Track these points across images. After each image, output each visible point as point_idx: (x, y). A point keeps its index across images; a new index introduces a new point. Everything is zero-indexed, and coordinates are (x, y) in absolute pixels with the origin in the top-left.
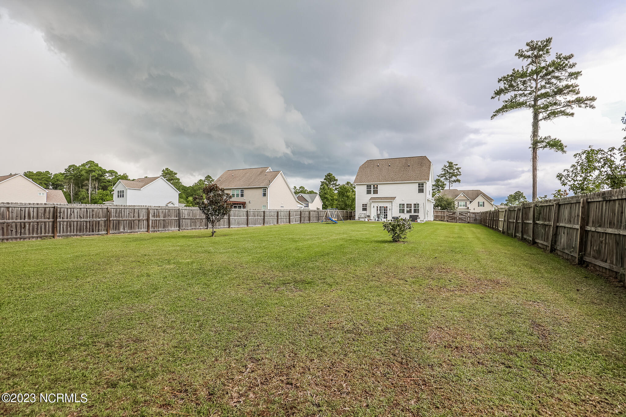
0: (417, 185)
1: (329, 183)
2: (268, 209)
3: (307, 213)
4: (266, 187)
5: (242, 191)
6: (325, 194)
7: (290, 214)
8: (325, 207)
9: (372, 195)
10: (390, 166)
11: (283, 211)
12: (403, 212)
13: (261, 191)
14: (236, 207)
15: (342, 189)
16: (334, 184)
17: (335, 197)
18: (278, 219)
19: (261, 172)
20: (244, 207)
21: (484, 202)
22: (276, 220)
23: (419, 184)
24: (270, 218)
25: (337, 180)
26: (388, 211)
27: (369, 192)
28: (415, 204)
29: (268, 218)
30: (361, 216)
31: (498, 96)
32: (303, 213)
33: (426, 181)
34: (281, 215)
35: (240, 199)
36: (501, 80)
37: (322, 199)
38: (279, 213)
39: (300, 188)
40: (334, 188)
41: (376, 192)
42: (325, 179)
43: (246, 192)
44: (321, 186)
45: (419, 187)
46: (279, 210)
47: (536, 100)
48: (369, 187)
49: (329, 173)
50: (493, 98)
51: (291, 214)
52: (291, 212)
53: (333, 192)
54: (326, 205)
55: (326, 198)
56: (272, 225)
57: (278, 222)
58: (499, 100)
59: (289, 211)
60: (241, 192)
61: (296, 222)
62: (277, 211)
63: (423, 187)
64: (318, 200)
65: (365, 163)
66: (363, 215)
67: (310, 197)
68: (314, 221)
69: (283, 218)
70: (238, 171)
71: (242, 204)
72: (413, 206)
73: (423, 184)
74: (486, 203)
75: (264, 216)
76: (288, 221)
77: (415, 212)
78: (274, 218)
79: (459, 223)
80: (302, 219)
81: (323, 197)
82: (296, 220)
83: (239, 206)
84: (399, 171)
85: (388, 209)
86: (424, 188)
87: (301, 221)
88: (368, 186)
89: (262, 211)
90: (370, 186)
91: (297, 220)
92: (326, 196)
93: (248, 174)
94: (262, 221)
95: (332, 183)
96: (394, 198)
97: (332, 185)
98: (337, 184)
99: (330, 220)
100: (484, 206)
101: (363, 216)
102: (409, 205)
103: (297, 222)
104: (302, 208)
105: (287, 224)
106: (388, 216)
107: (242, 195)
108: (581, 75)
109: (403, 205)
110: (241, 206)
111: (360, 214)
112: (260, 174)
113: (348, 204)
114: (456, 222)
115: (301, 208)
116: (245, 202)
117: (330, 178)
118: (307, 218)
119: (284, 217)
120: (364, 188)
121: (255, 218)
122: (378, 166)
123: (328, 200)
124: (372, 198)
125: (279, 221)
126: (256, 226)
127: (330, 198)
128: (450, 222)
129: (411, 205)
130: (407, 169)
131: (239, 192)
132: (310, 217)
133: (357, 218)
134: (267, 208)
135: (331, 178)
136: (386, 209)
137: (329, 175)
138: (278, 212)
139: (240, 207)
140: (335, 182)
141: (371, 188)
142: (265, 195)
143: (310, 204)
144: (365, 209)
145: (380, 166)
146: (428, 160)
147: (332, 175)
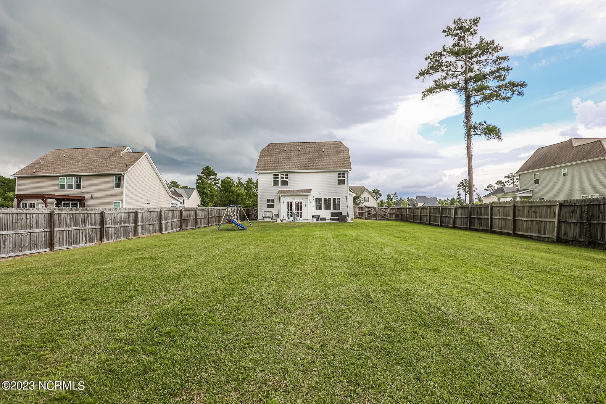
0: (336, 175)
1: (208, 177)
2: (124, 207)
3: (192, 213)
4: (121, 174)
5: (79, 179)
6: (204, 188)
7: (161, 215)
8: (204, 203)
9: (281, 187)
10: (300, 151)
11: (147, 210)
12: (320, 208)
13: (112, 181)
14: (67, 204)
15: (226, 183)
16: (213, 179)
17: (214, 193)
18: (136, 227)
19: (114, 153)
20: (82, 205)
21: (368, 197)
22: (131, 230)
23: (339, 174)
24: (118, 225)
25: (216, 174)
26: (302, 208)
27: (276, 183)
28: (335, 199)
29: (112, 226)
30: (265, 214)
31: (423, 77)
32: (184, 214)
33: (348, 170)
34: (143, 218)
35: (75, 192)
36: (428, 57)
37: (201, 194)
38: (139, 215)
39: (172, 182)
40: (213, 183)
41: (285, 183)
42: (202, 173)
43: (84, 182)
44: (198, 180)
45: (339, 177)
46: (138, 209)
47: (466, 81)
48: (276, 176)
49: (208, 167)
50: (417, 78)
51: (163, 216)
52: (163, 213)
53: (213, 187)
54: (205, 202)
55: (205, 193)
56: (122, 239)
57: (135, 233)
58: (423, 81)
59: (160, 211)
60: (77, 182)
61: (172, 229)
62: (134, 211)
63: (344, 177)
64: (195, 195)
65: (267, 146)
66: (268, 213)
67: (186, 192)
68: (201, 226)
69: (147, 223)
70: (75, 150)
71: (77, 200)
72: (332, 201)
73: (343, 174)
74: (371, 198)
75: (102, 223)
76: (157, 228)
77: (335, 209)
78: (127, 225)
79: (379, 220)
80: (184, 223)
81: (202, 193)
82: (172, 225)
83: (72, 204)
84: (312, 157)
85: (303, 205)
86: (346, 178)
87: (181, 227)
88: (274, 175)
89: (96, 211)
90: (278, 175)
91: (174, 226)
92: (205, 191)
93: (91, 155)
94: (96, 235)
95: (211, 177)
96: (310, 191)
97: (211, 179)
98: (217, 178)
99: (234, 223)
100: (369, 201)
101: (268, 215)
102: (328, 200)
103: (174, 230)
104: (178, 206)
105: (155, 234)
106: (302, 215)
107: (79, 186)
108: (508, 60)
109: (321, 199)
110: (76, 204)
111: (265, 213)
112: (111, 156)
113: (232, 200)
114: (376, 220)
115: (175, 205)
116: (84, 197)
117: (208, 172)
118: (191, 222)
119: (149, 221)
120: (270, 178)
121: (75, 228)
122: (285, 150)
123: (207, 196)
124: (280, 191)
125: (139, 231)
126: (79, 245)
127: (209, 194)
128: (368, 219)
129: (330, 199)
130: (321, 155)
131: (74, 182)
132: (196, 219)
133: (260, 217)
134: (122, 206)
135: (210, 172)
136: (299, 205)
137: (208, 168)
138: (136, 214)
139: (74, 205)
140: (214, 176)
141: (278, 178)
142: (118, 185)
143: (185, 201)
144: (270, 206)
145: (288, 151)
146: (344, 146)
147: (211, 168)
